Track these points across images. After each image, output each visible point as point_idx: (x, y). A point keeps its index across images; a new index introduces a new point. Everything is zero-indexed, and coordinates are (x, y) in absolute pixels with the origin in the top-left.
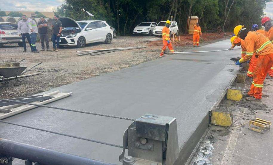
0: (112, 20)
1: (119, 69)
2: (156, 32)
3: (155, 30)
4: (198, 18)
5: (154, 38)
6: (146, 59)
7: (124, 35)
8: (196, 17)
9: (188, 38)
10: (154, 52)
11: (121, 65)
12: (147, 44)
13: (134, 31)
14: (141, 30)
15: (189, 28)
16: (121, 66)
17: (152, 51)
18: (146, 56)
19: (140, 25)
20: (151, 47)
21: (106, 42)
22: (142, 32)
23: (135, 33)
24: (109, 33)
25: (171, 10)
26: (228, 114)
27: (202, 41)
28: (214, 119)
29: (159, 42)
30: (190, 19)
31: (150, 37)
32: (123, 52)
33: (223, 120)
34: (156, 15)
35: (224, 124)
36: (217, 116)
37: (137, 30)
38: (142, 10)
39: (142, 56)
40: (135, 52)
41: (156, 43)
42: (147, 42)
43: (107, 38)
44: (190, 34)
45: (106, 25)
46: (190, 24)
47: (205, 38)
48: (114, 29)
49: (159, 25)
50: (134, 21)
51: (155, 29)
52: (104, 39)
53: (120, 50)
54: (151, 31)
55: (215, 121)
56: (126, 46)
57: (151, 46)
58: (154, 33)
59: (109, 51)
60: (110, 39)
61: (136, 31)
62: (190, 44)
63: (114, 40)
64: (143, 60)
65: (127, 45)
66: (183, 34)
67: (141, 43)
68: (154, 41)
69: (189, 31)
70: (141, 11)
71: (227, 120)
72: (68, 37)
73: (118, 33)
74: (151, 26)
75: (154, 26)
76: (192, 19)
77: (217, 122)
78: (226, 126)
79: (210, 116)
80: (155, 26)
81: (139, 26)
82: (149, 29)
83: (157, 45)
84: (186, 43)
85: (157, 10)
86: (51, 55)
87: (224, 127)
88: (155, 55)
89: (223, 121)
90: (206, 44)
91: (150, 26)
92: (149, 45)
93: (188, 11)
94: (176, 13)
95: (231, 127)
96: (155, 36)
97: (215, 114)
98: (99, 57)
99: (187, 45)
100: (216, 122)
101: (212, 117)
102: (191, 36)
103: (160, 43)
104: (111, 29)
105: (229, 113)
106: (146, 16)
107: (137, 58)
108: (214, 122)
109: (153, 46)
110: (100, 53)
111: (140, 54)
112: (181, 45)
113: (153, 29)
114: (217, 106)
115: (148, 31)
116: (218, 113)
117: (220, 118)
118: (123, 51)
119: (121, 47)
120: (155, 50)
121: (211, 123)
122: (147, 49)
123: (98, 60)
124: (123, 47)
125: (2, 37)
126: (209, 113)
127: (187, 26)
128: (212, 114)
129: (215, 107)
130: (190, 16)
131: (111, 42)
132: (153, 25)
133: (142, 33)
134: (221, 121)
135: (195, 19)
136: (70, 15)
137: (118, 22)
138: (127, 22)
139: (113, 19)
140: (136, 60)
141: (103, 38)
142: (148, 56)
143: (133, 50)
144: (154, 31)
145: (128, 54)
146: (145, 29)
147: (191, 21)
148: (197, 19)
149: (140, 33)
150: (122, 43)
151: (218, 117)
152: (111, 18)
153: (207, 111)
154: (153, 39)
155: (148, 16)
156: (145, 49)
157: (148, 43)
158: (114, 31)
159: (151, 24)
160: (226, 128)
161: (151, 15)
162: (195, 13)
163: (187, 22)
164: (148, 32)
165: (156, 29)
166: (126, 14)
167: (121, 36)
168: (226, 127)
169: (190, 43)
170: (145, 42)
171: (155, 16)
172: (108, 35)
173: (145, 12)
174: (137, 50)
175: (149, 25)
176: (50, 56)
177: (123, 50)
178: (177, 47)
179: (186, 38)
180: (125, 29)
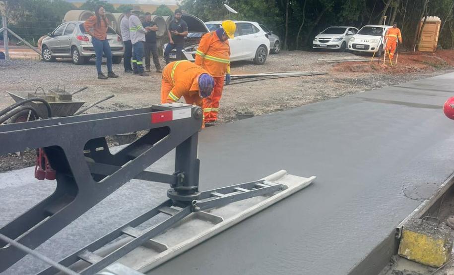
0: (276, 21)
1: (261, 114)
2: (354, 46)
3: (352, 41)
4: (440, 21)
5: (348, 55)
6: (319, 97)
7: (295, 49)
8: (437, 19)
9: (414, 59)
10: (340, 82)
11: (268, 106)
12: (332, 68)
13: (314, 43)
14: (328, 41)
15: (419, 40)
16: (268, 109)
17: (337, 82)
18: (322, 90)
19: (326, 32)
20: (339, 73)
21: (255, 62)
22: (328, 44)
23: (316, 45)
24: (263, 46)
25: (388, 5)
26: (439, 239)
27: (442, 65)
28: (407, 246)
29: (355, 65)
30: (425, 22)
31: (341, 54)
32: (279, 81)
33: (427, 252)
34: (358, 13)
35: (427, 259)
36: (412, 240)
37: (320, 41)
38: (332, 4)
39: (315, 90)
40: (303, 82)
41: (349, 67)
42: (332, 64)
43: (258, 53)
44: (420, 50)
45: (257, 30)
46: (423, 32)
47: (450, 60)
48: (276, 38)
49: (361, 33)
50: (316, 23)
51: (352, 39)
52: (253, 56)
53: (275, 77)
54: (345, 43)
55: (407, 250)
56: (291, 70)
57: (338, 70)
58: (350, 47)
59: (254, 79)
60: (264, 56)
61: (319, 43)
62: (416, 70)
63: (270, 58)
64: (312, 97)
65: (293, 67)
66: (406, 51)
67: (321, 64)
68: (346, 62)
69: (420, 44)
70: (329, 5)
71: (437, 252)
72: (188, 50)
73: (285, 45)
74: (347, 34)
75: (352, 33)
76: (428, 23)
77: (413, 253)
78: (432, 265)
79: (397, 238)
80: (354, 34)
81: (324, 33)
82: (342, 38)
83: (351, 70)
84: (409, 69)
85: (360, 4)
86: (152, 82)
87: (428, 266)
88: (339, 89)
89: (425, 253)
90: (448, 72)
91: (344, 34)
92: (336, 70)
93: (422, 7)
94: (396, 10)
95: (442, 269)
96: (352, 52)
97: (410, 237)
98: (232, 89)
99: (409, 72)
100: (411, 253)
101: (402, 241)
102: (421, 54)
103: (357, 67)
104: (266, 38)
105: (440, 237)
106: (338, 15)
107: (304, 93)
108: (406, 252)
109: (342, 71)
110: (238, 81)
111: (312, 85)
112: (398, 72)
113: (349, 40)
114: (418, 217)
115: (339, 43)
116: (416, 235)
117: (420, 245)
118: (282, 79)
119: (282, 70)
120: (344, 80)
121: (399, 253)
122: (328, 77)
123: (229, 94)
124: (285, 70)
125: (83, 46)
126: (396, 232)
127: (416, 35)
128: (402, 233)
129: (413, 219)
130: (424, 17)
131: (265, 60)
132: (350, 32)
133: (328, 46)
134: (420, 253)
135: (434, 23)
136: (203, 11)
137: (286, 25)
138: (302, 25)
139: (277, 18)
140: (299, 97)
141: (251, 54)
142: (326, 91)
143: (300, 77)
144: (350, 43)
145: (288, 85)
146: (334, 39)
147: (426, 26)
148: (438, 22)
149: (324, 46)
150: (286, 63)
151: (416, 243)
152: (274, 18)
153: (391, 229)
154: (346, 58)
155: (341, 16)
156: (324, 76)
157: (333, 66)
158: (277, 41)
159: (347, 30)
160: (431, 269)
161: (347, 13)
162: (435, 11)
163: (418, 27)
164: (340, 45)
165: (356, 40)
166: (302, 11)
167: (289, 50)
168: (431, 267)
169: (416, 67)
170: (329, 63)
171: (355, 14)
172: (261, 48)
173: (338, 8)
174: (308, 78)
175: (342, 31)
176: (150, 83)
177: (283, 77)
178: (389, 76)
179: (410, 58)
180: (299, 38)
